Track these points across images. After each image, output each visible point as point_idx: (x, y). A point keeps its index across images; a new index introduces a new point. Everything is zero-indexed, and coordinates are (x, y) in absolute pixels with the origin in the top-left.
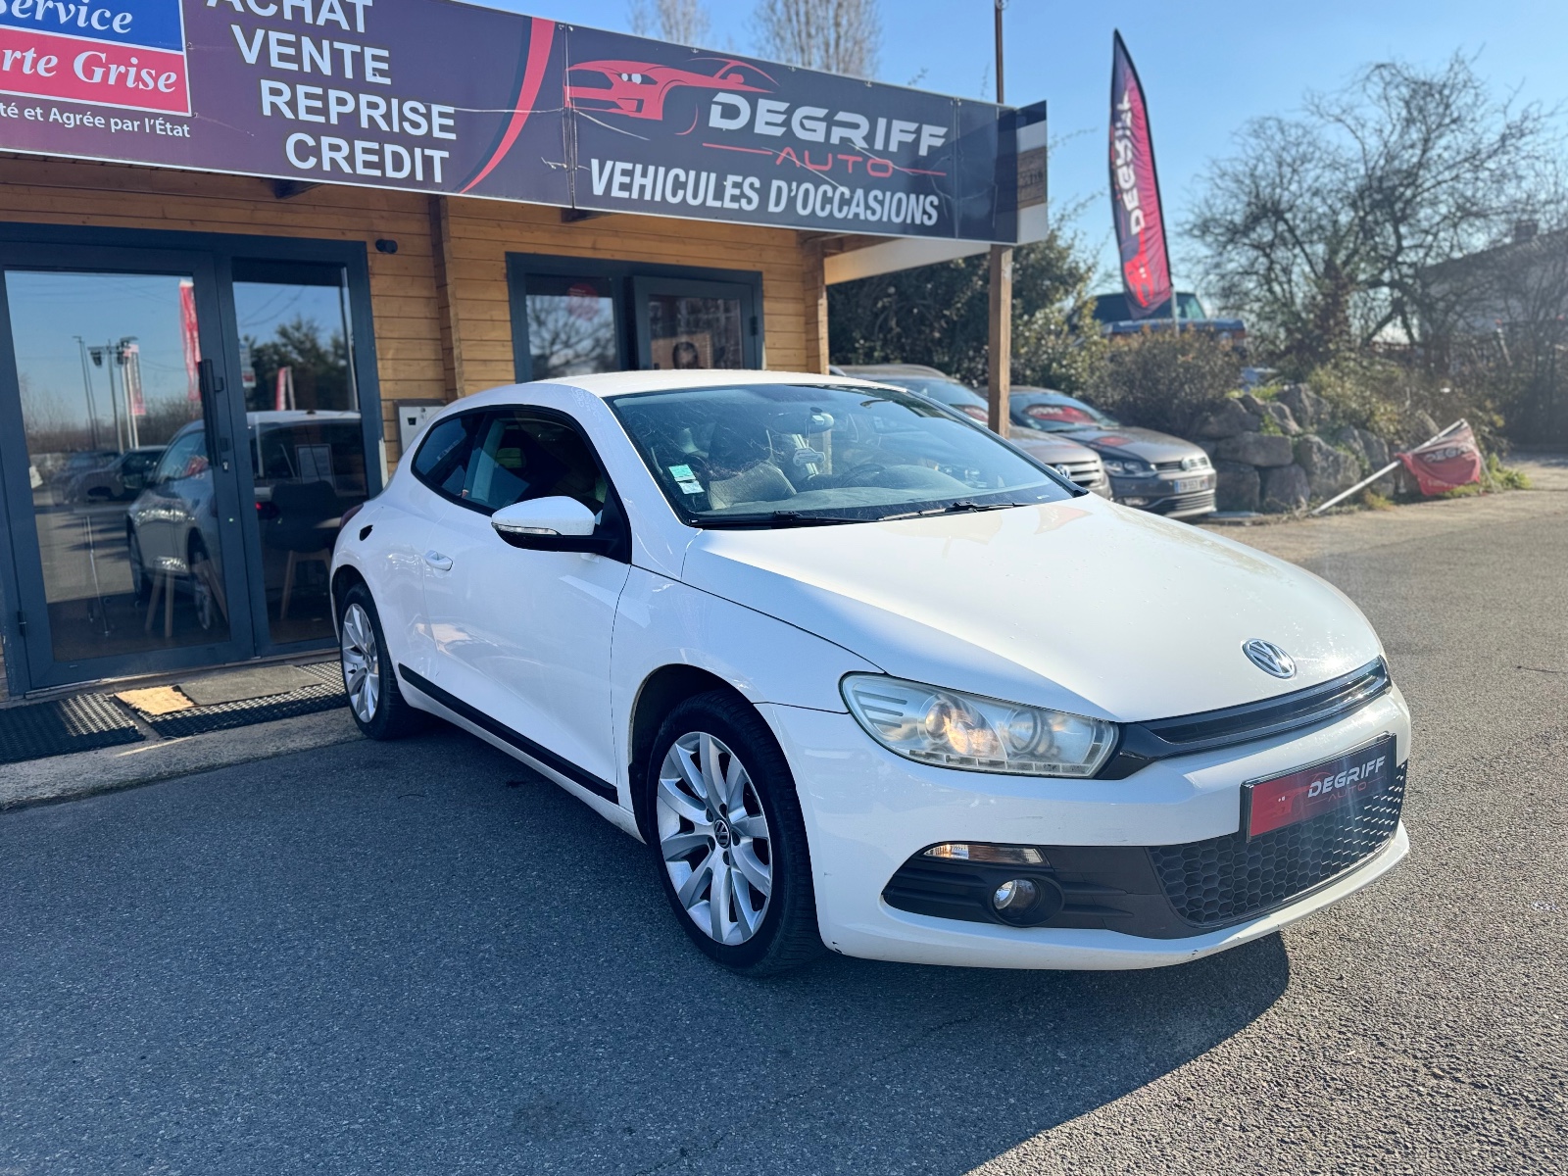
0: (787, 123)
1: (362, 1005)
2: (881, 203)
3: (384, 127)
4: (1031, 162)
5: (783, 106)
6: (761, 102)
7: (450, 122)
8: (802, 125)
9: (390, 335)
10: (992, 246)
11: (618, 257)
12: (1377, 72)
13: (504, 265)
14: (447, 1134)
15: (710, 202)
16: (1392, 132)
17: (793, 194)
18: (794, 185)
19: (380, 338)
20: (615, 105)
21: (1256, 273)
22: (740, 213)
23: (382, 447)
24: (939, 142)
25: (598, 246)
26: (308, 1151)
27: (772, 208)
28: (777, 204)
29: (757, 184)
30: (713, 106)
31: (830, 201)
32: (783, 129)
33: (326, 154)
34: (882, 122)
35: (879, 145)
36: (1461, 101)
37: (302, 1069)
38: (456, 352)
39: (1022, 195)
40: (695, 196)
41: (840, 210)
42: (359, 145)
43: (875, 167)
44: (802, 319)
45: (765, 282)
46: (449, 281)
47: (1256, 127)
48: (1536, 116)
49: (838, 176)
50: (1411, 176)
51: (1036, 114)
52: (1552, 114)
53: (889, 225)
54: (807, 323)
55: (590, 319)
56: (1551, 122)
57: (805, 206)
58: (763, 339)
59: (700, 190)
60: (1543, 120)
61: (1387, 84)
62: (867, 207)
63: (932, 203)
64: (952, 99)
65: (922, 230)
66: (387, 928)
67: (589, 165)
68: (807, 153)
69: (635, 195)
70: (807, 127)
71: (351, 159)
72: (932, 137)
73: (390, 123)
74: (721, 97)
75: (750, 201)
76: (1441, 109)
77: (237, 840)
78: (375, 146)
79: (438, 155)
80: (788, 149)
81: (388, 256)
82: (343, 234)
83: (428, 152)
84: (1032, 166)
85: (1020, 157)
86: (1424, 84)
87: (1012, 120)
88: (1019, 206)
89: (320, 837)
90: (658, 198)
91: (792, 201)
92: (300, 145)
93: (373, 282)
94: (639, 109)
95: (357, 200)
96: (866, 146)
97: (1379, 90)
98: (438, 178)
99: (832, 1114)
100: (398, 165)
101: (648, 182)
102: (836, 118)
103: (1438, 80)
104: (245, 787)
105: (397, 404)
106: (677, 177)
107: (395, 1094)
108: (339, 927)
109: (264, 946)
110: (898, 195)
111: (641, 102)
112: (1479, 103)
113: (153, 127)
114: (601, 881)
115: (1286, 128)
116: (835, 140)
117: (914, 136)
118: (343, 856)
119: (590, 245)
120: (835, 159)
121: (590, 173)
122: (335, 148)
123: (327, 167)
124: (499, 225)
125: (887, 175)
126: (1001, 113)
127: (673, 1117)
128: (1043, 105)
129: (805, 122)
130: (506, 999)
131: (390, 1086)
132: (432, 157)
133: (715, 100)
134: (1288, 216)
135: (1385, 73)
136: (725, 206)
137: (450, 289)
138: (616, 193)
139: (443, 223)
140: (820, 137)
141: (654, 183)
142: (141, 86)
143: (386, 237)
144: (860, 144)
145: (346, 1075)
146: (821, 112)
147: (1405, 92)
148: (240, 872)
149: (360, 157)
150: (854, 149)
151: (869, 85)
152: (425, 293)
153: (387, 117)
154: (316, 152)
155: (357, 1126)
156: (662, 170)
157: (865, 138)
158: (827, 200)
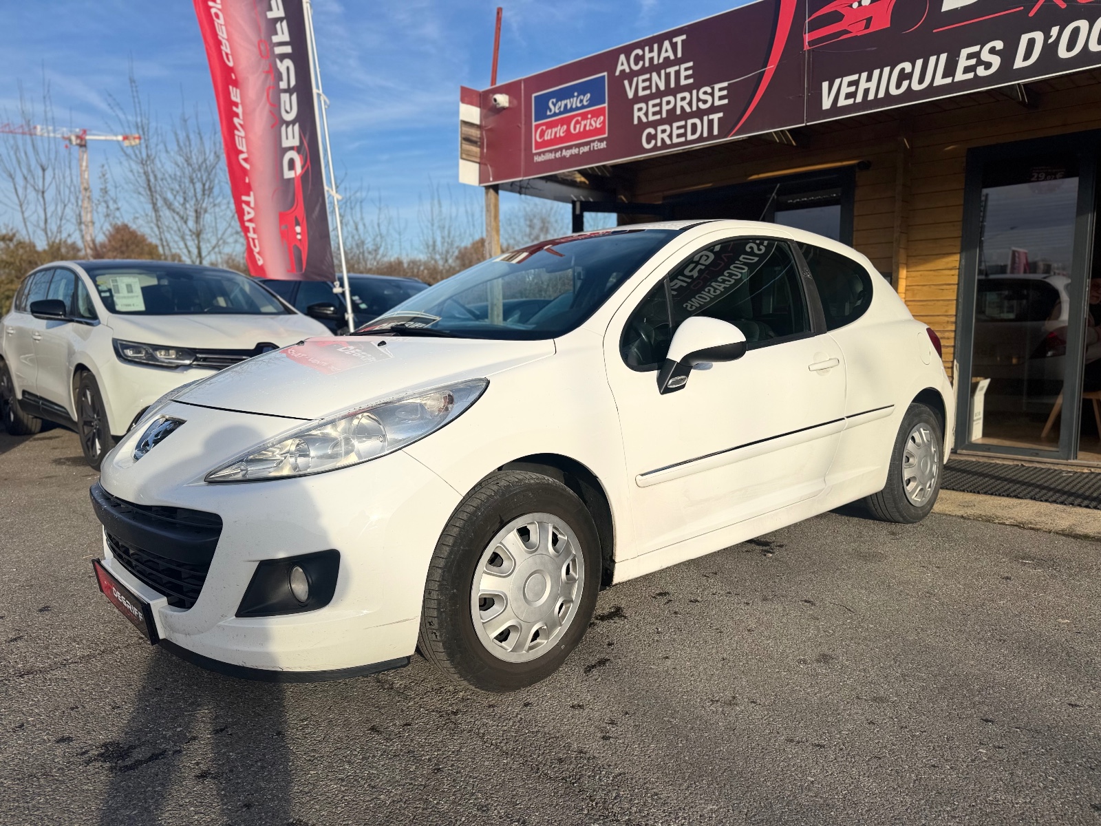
3: (688, 109)
7: (725, 92)
13: (964, 160)
15: (939, 81)
17: (1050, 41)
19: (857, 230)
22: (978, 81)
27: (1019, 63)
29: (1000, 46)
40: (921, 81)
59: (928, 74)
67: (820, 88)
69: (859, 99)
71: (670, 136)
78: (682, 123)
79: (716, 117)
81: (866, 173)
83: (711, 116)
90: (881, 94)
91: (1050, 49)
93: (856, 193)
98: (716, 132)
100: (694, 132)
101: (872, 85)
106: (903, 69)
113: (594, 147)
121: (820, 95)
122: (664, 131)
132: (712, 120)
136: (955, 80)
138: (842, 102)
141: (879, 83)
142: (591, 128)
149: (675, 133)
153: (690, 104)
154: (655, 137)
156: (886, 70)
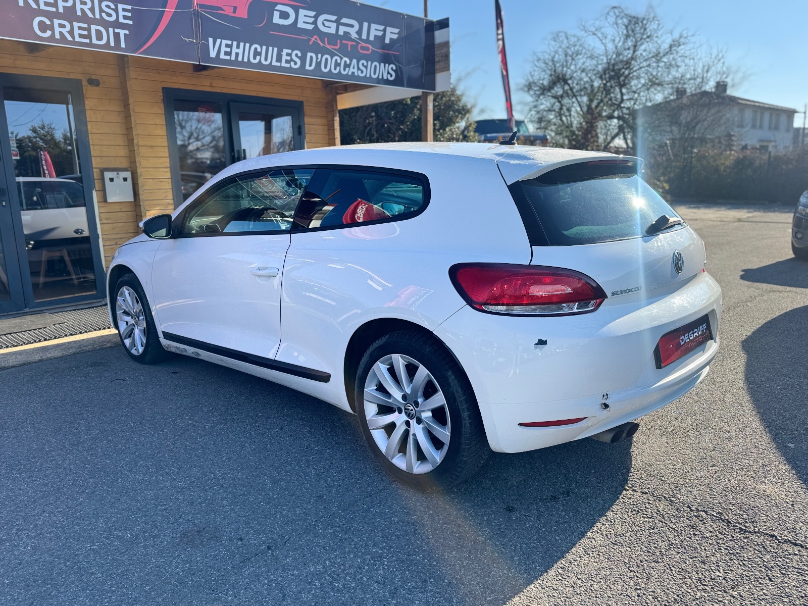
0: (315, 23)
1: (95, 487)
2: (366, 67)
3: (90, 15)
4: (442, 49)
5: (313, 14)
6: (301, 11)
7: (129, 14)
8: (323, 24)
9: (97, 132)
10: (423, 92)
11: (224, 91)
12: (612, 10)
13: (161, 94)
14: (145, 547)
15: (275, 63)
16: (619, 41)
17: (319, 60)
18: (319, 56)
19: (91, 133)
20: (221, 9)
21: (554, 111)
22: (290, 70)
23: (94, 194)
24: (395, 37)
25: (213, 85)
26: (69, 561)
27: (307, 67)
28: (310, 65)
29: (299, 55)
30: (275, 12)
31: (339, 65)
32: (313, 26)
33: (57, 30)
34: (366, 25)
35: (364, 37)
36: (651, 27)
37: (63, 521)
38: (135, 141)
39: (437, 67)
40: (266, 59)
41: (345, 70)
42: (76, 25)
43: (362, 48)
44: (326, 127)
45: (305, 107)
46: (130, 102)
47: (555, 35)
48: (686, 36)
49: (344, 52)
50: (628, 64)
51: (444, 24)
52: (693, 35)
53: (370, 79)
54: (329, 130)
55: (210, 125)
56: (693, 39)
57: (326, 67)
58: (305, 137)
59: (268, 56)
60: (689, 38)
61: (617, 17)
62: (359, 69)
63: (392, 68)
64: (402, 14)
65: (387, 82)
66: (107, 447)
67: (208, 42)
68: (326, 39)
69: (233, 58)
70: (326, 25)
71: (71, 32)
72: (392, 34)
73: (94, 13)
74: (279, 7)
75: (295, 63)
76: (642, 31)
77: (20, 406)
78: (86, 26)
79: (122, 32)
80: (315, 37)
81: (96, 88)
82: (68, 75)
83: (117, 30)
84: (442, 51)
85: (436, 46)
86: (634, 17)
87: (432, 27)
88: (436, 71)
89: (68, 403)
90: (246, 60)
91: (318, 64)
92: (41, 24)
93: (87, 102)
94: (234, 12)
95: (75, 56)
96: (358, 37)
97: (613, 20)
98: (123, 45)
99: (344, 524)
100: (99, 36)
101: (240, 51)
102: (342, 21)
103: (641, 16)
104: (23, 378)
105: (102, 171)
106: (256, 49)
107: (115, 530)
108: (80, 448)
109: (39, 460)
110: (375, 63)
111: (235, 8)
112: (660, 28)
114: (223, 420)
115: (569, 37)
116: (341, 33)
117: (382, 33)
118: (82, 412)
119: (209, 85)
120: (341, 42)
121: (208, 46)
122: (62, 26)
123: (57, 36)
124: (158, 73)
125: (369, 52)
126: (426, 23)
127: (264, 532)
128: (447, 19)
129: (325, 22)
130: (175, 479)
131: (112, 526)
132: (119, 33)
133: (276, 8)
134: (570, 82)
135: (616, 11)
136: (282, 65)
137: (131, 107)
138: (222, 56)
139: (126, 70)
140: (332, 31)
141: (243, 52)
143: (93, 77)
144: (354, 35)
145: (88, 522)
146: (334, 18)
147: (625, 21)
148: (23, 422)
149: (77, 32)
150: (351, 38)
151: (359, 5)
152: (118, 109)
153: (92, 10)
154: (51, 28)
155: (95, 547)
156: (247, 45)
157: (357, 33)
158: (337, 64)
